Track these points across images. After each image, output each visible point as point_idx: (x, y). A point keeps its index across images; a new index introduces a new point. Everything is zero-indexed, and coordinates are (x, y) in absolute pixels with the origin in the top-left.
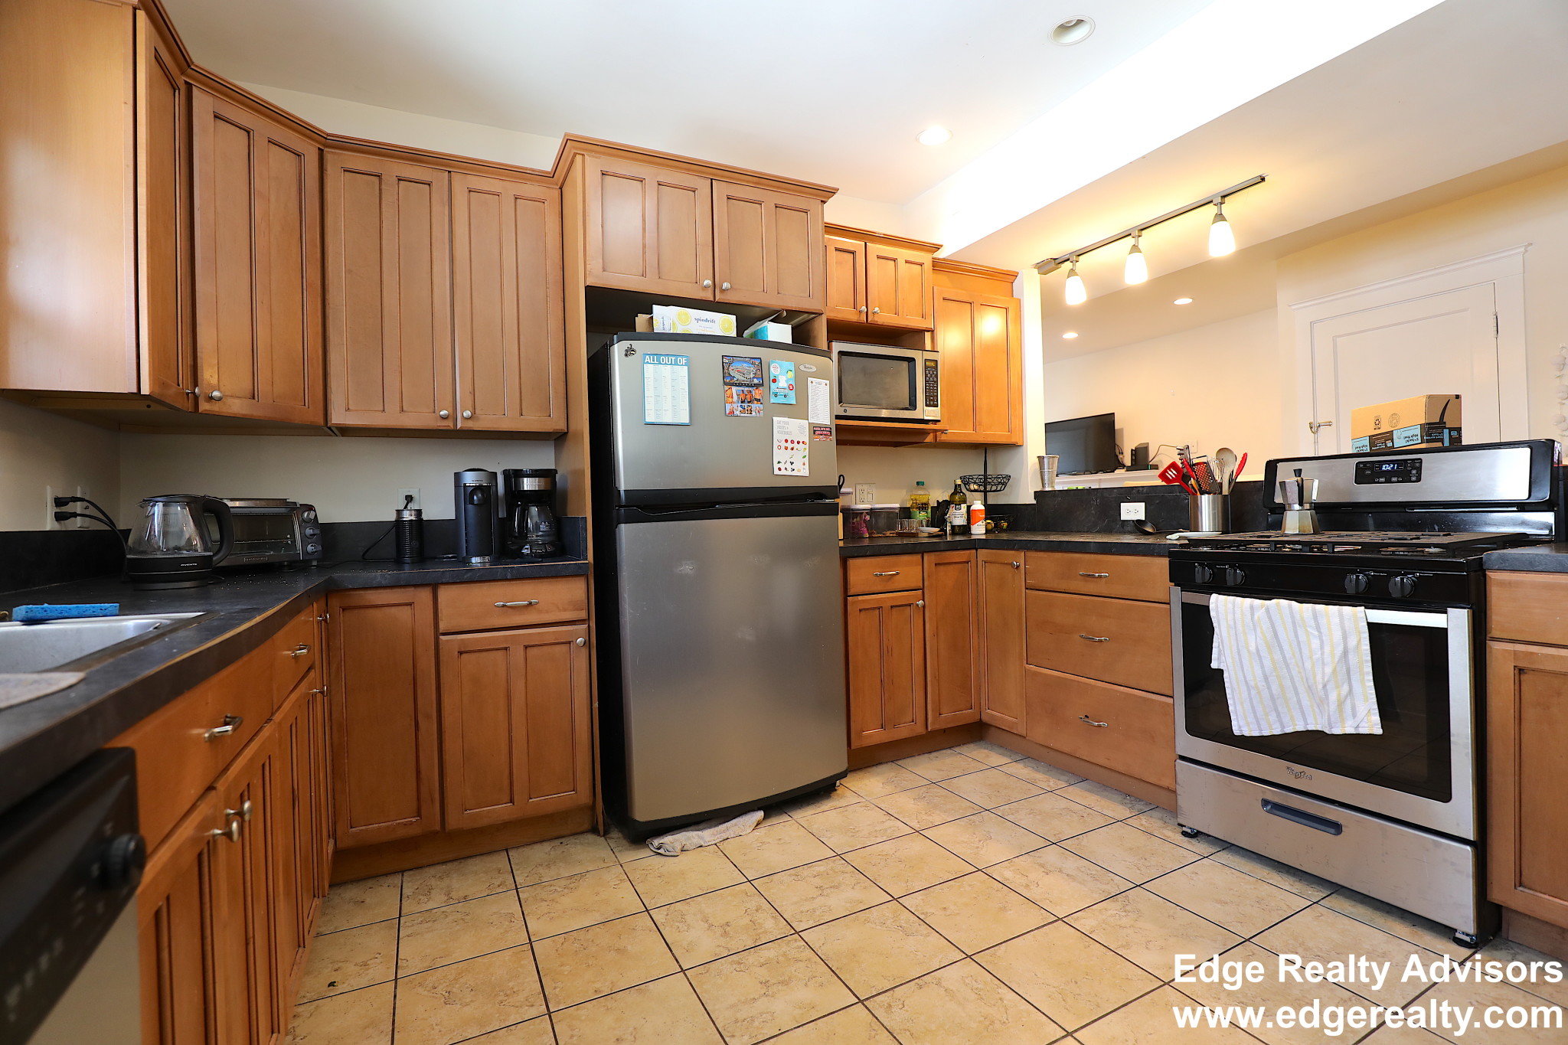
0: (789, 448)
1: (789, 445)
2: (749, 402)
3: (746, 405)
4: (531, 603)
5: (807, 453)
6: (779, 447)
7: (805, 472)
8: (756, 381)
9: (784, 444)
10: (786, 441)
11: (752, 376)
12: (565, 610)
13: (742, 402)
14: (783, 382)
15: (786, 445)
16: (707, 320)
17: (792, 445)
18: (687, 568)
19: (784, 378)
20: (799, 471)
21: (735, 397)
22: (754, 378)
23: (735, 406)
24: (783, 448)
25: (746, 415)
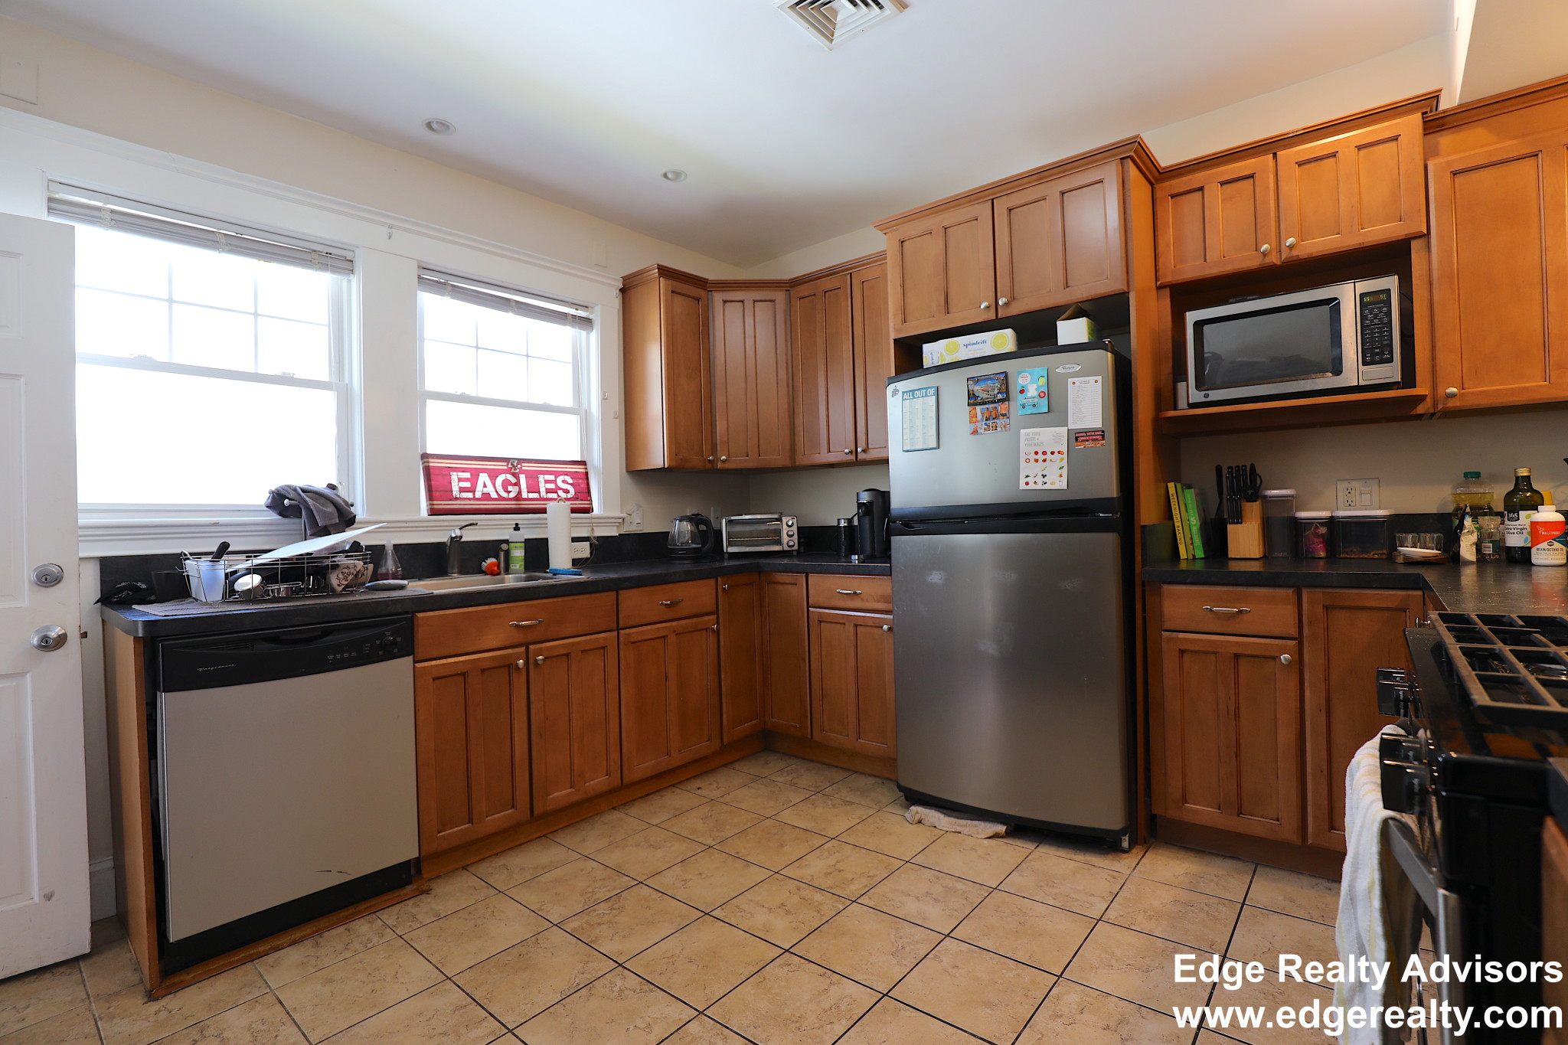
0: (1040, 461)
1: (1040, 457)
2: (994, 419)
3: (990, 422)
4: (855, 593)
5: (1065, 463)
6: (1028, 461)
7: (1062, 484)
8: (1000, 396)
9: (1033, 457)
10: (1036, 453)
11: (996, 391)
12: (879, 602)
13: (986, 420)
14: (1032, 392)
15: (1036, 457)
16: (977, 343)
17: (1044, 457)
18: (936, 577)
19: (1035, 386)
20: (1053, 484)
21: (979, 416)
22: (998, 393)
23: (979, 425)
24: (1032, 460)
25: (991, 431)
